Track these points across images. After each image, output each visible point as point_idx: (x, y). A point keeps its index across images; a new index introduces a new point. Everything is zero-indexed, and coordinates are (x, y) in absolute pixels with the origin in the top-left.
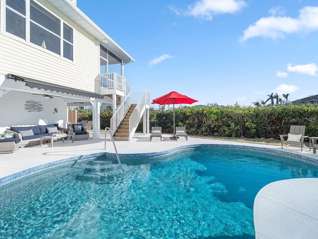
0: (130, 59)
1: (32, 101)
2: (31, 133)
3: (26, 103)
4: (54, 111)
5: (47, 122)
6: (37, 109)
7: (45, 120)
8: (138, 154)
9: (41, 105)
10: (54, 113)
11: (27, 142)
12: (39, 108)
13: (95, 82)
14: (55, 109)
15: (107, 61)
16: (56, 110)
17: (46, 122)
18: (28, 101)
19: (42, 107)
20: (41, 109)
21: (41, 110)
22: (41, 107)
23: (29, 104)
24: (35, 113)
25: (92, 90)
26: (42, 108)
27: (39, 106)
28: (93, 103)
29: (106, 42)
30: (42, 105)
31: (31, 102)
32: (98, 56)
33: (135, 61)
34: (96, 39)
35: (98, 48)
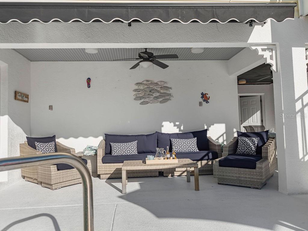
1: (148, 81)
3: (136, 87)
4: (201, 100)
5: (182, 128)
6: (157, 98)
7: (177, 123)
9: (168, 88)
10: (201, 104)
14: (202, 94)
16: (205, 97)
17: (179, 127)
18: (140, 81)
19: (171, 91)
20: (168, 97)
21: (169, 99)
22: (168, 92)
23: (141, 87)
24: (155, 107)
26: (170, 95)
27: (162, 91)
30: (171, 88)
31: (145, 82)
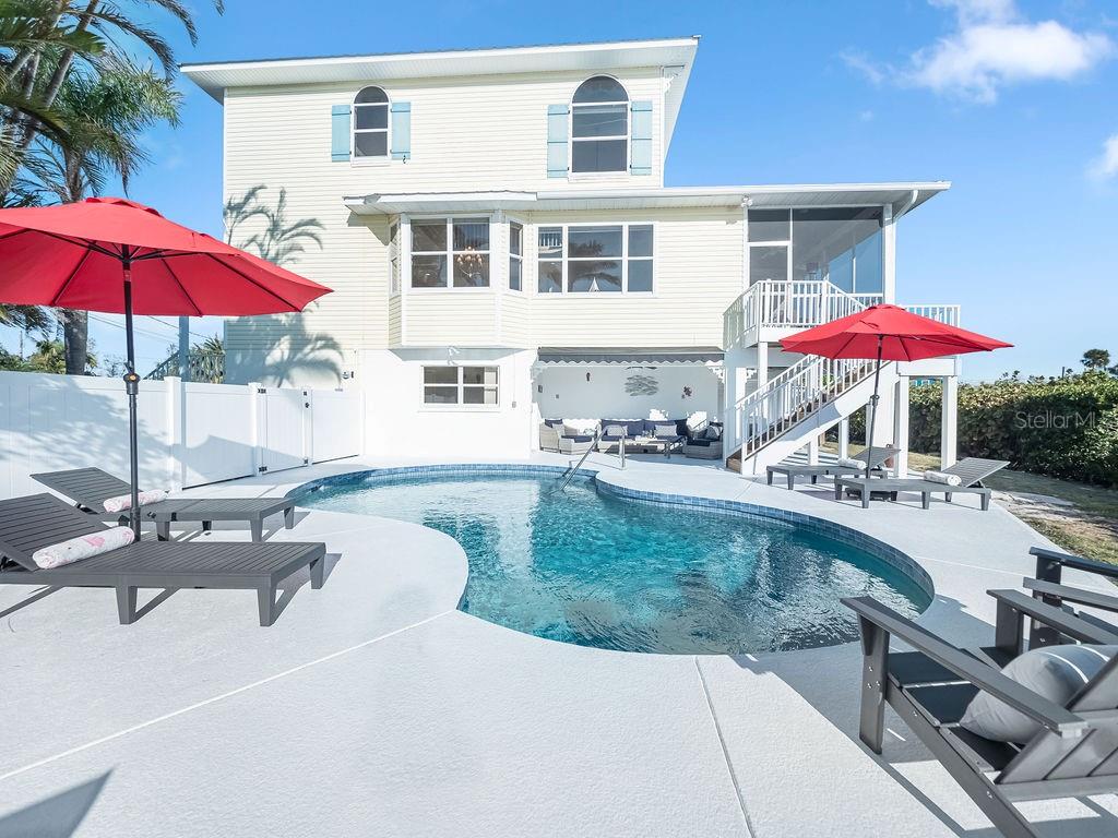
1: (637, 376)
2: (623, 431)
3: (628, 381)
4: (684, 393)
6: (645, 390)
7: (664, 412)
9: (654, 383)
10: (683, 397)
11: (608, 444)
12: (651, 388)
13: (725, 318)
14: (685, 388)
15: (789, 244)
16: (687, 391)
17: (664, 415)
18: (631, 376)
20: (654, 390)
21: (656, 392)
22: (655, 386)
23: (631, 381)
25: (714, 337)
26: (657, 388)
27: (649, 385)
29: (750, 202)
30: (657, 383)
31: (635, 377)
32: (740, 248)
33: (947, 185)
34: (733, 207)
35: (743, 225)
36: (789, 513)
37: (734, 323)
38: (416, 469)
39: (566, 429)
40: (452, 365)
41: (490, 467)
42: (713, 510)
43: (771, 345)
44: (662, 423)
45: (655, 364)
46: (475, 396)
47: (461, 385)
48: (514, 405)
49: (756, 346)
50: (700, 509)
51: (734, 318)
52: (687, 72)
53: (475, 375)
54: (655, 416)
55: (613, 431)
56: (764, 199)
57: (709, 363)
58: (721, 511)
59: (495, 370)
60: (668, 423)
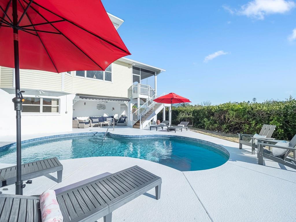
0: (160, 70)
1: (100, 104)
2: (97, 120)
3: (97, 106)
4: (113, 109)
8: (119, 135)
11: (94, 124)
12: (104, 108)
13: (128, 91)
15: (140, 76)
18: (98, 104)
23: (99, 106)
24: (102, 110)
25: (126, 96)
26: (105, 108)
28: (127, 104)
29: (134, 64)
30: (106, 106)
32: (131, 74)
33: (165, 71)
34: (129, 64)
35: (131, 69)
36: (169, 135)
37: (130, 92)
38: (34, 140)
39: (79, 120)
40: (38, 97)
41: (65, 135)
42: (151, 138)
43: (140, 99)
44: (107, 117)
45: (107, 101)
46: (47, 110)
47: (41, 105)
48: (66, 113)
49: (137, 98)
50: (148, 138)
51: (130, 91)
52: (119, 26)
53: (47, 102)
54: (105, 115)
55: (94, 120)
56: (137, 64)
57: (125, 102)
58: (153, 137)
59: (58, 100)
60: (109, 117)
